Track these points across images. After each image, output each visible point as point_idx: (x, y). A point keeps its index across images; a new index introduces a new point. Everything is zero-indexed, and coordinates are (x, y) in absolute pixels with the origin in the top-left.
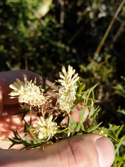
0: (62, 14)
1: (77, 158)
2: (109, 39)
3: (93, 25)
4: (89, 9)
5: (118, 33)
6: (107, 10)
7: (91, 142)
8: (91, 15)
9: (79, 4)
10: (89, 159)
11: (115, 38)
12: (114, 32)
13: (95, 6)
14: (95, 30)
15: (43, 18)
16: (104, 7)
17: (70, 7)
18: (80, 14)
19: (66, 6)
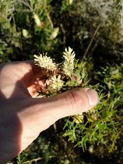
0: (65, 38)
1: (76, 99)
2: (90, 50)
3: (81, 43)
4: (78, 34)
5: (95, 47)
6: (88, 35)
7: (83, 91)
8: (80, 37)
9: (73, 31)
10: (83, 100)
11: (93, 50)
12: (92, 46)
13: (82, 32)
14: (82, 46)
15: (55, 39)
16: (87, 33)
17: (68, 34)
18: (74, 37)
19: (66, 33)
